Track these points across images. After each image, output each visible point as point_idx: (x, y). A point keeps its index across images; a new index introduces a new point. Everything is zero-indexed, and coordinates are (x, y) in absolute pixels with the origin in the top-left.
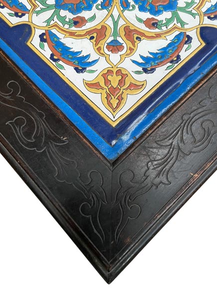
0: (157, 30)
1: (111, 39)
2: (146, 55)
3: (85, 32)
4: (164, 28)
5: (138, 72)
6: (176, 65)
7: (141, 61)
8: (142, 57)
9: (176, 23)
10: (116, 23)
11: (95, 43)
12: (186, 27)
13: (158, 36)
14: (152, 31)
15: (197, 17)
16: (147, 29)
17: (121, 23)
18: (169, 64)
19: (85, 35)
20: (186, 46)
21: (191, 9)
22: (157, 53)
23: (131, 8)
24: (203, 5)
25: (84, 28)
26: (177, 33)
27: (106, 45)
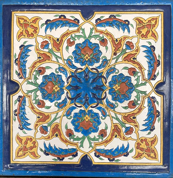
0: (68, 138)
1: (46, 125)
2: (52, 145)
3: (39, 111)
4: (72, 140)
5: (41, 150)
6: (58, 161)
7: (47, 146)
8: (50, 145)
9: (79, 143)
10: (55, 119)
11: (37, 120)
12: (81, 148)
13: (66, 141)
14: (66, 137)
15: (91, 148)
16: (65, 134)
17: (58, 121)
18: (56, 158)
19: (37, 113)
20: (71, 157)
21: (93, 142)
22: (57, 149)
23: (69, 117)
24: (101, 145)
25: (40, 109)
26: (75, 147)
27: (41, 126)
